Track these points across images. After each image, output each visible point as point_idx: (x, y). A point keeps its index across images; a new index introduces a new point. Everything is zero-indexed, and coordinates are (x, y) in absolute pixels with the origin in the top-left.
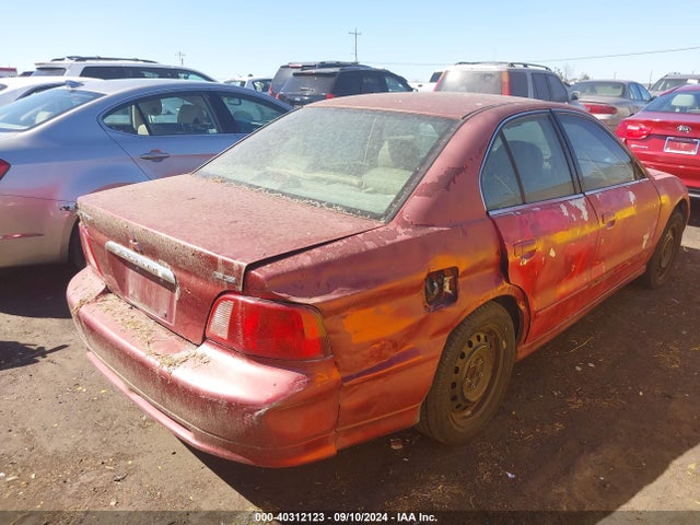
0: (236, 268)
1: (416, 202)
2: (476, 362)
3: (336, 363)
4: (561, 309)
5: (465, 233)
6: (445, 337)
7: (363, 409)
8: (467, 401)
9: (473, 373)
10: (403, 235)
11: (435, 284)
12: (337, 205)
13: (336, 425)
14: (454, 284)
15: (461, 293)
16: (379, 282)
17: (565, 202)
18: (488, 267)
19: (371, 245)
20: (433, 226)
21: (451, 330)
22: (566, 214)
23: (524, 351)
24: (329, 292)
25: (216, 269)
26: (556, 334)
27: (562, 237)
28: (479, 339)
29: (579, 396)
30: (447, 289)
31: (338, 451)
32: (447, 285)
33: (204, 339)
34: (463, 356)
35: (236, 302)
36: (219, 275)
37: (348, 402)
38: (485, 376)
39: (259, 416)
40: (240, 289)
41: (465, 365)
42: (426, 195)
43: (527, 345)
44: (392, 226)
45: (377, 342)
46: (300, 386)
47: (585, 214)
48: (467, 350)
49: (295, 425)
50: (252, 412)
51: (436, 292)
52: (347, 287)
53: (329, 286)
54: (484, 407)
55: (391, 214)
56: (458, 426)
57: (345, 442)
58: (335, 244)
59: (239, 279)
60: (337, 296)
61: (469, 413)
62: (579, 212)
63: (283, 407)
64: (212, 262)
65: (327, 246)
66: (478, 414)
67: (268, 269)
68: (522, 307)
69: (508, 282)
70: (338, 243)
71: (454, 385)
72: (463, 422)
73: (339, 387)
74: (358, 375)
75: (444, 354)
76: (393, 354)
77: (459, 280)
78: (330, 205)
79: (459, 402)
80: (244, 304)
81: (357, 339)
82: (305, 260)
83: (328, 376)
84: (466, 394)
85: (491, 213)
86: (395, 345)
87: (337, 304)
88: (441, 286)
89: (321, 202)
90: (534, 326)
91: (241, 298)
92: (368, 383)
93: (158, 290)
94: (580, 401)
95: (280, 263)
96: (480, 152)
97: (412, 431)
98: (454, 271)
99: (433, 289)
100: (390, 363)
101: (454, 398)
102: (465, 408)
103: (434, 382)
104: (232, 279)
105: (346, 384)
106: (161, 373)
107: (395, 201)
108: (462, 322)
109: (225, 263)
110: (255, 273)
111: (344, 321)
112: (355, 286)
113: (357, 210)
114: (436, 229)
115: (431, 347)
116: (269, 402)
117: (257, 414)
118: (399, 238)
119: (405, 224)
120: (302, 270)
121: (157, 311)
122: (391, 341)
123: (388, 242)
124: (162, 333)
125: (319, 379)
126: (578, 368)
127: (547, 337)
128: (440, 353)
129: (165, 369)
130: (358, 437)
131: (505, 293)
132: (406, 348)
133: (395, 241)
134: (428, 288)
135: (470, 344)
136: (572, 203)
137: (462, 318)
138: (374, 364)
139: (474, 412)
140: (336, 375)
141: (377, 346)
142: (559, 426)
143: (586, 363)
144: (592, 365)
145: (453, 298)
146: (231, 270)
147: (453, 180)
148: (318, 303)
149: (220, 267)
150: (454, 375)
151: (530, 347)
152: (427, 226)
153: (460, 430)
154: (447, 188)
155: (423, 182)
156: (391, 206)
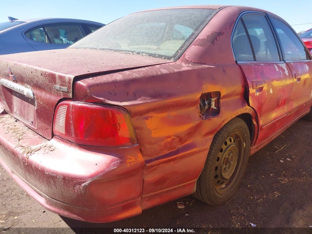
0: (67, 80)
1: (193, 49)
2: (229, 155)
3: (140, 150)
4: (273, 126)
5: (224, 71)
6: (212, 136)
7: (160, 182)
8: (224, 179)
9: (227, 161)
10: (185, 67)
11: (206, 102)
12: (143, 53)
13: (141, 194)
14: (218, 103)
15: (222, 109)
16: (170, 95)
17: (276, 64)
18: (237, 95)
19: (164, 71)
20: (205, 64)
21: (216, 132)
22: (277, 70)
23: (254, 150)
24: (136, 99)
25: (55, 83)
26: (270, 141)
27: (276, 83)
28: (231, 141)
29: (285, 176)
30: (213, 106)
31: (143, 211)
32: (213, 104)
33: (53, 136)
34: (221, 151)
35: (68, 105)
36: (58, 86)
37: (150, 177)
38: (234, 163)
39: (85, 187)
40: (71, 95)
41: (223, 156)
42: (200, 45)
43: (255, 146)
44: (178, 62)
45: (169, 137)
46: (114, 165)
47: (286, 72)
48: (224, 147)
49: (111, 193)
50: (80, 184)
51: (206, 107)
52: (148, 97)
53: (135, 95)
54: (233, 182)
55: (178, 56)
56: (218, 193)
57: (148, 205)
58: (140, 69)
59: (69, 88)
60: (140, 102)
61: (224, 186)
62: (283, 70)
63: (102, 180)
64: (52, 78)
65: (134, 70)
66: (229, 186)
67: (90, 81)
68: (255, 123)
69: (249, 105)
70: (143, 69)
71: (216, 168)
72: (222, 191)
73: (142, 167)
74: (156, 159)
75: (211, 149)
76: (180, 146)
77: (221, 101)
78: (139, 53)
79: (219, 179)
80: (74, 106)
81: (155, 135)
82: (118, 77)
83: (135, 159)
84: (223, 174)
85: (238, 62)
86: (181, 140)
87: (142, 108)
88: (210, 104)
89: (133, 52)
90: (261, 134)
91: (72, 103)
92: (163, 165)
93: (28, 107)
94: (286, 179)
95: (99, 77)
96: (231, 26)
97: (190, 197)
98: (218, 94)
99: (205, 105)
100: (178, 152)
101: (216, 177)
102: (222, 183)
103: (205, 165)
104: (65, 89)
105: (148, 165)
106: (23, 159)
107: (180, 49)
108: (222, 129)
109: (61, 77)
110: (80, 82)
111: (147, 122)
112: (154, 96)
113: (155, 55)
114: (207, 66)
115: (203, 143)
116: (91, 177)
117: (83, 185)
118: (183, 69)
119: (187, 62)
120: (115, 83)
121: (28, 120)
122: (178, 137)
123: (176, 70)
124: (30, 134)
125: (129, 161)
126: (282, 161)
127: (265, 142)
128: (209, 147)
129: (25, 155)
130: (157, 201)
131: (247, 111)
132: (188, 142)
133: (181, 70)
134: (202, 104)
135: (226, 143)
136: (280, 65)
137: (222, 125)
138: (166, 152)
139: (227, 185)
140: (141, 159)
141: (169, 140)
142: (277, 194)
143: (285, 158)
144: (288, 159)
145: (217, 112)
146: (64, 82)
147: (216, 39)
148: (126, 106)
149: (58, 80)
150: (217, 162)
151: (257, 147)
152: (202, 64)
153: (220, 196)
154: (213, 43)
155: (198, 38)
156: (178, 51)
